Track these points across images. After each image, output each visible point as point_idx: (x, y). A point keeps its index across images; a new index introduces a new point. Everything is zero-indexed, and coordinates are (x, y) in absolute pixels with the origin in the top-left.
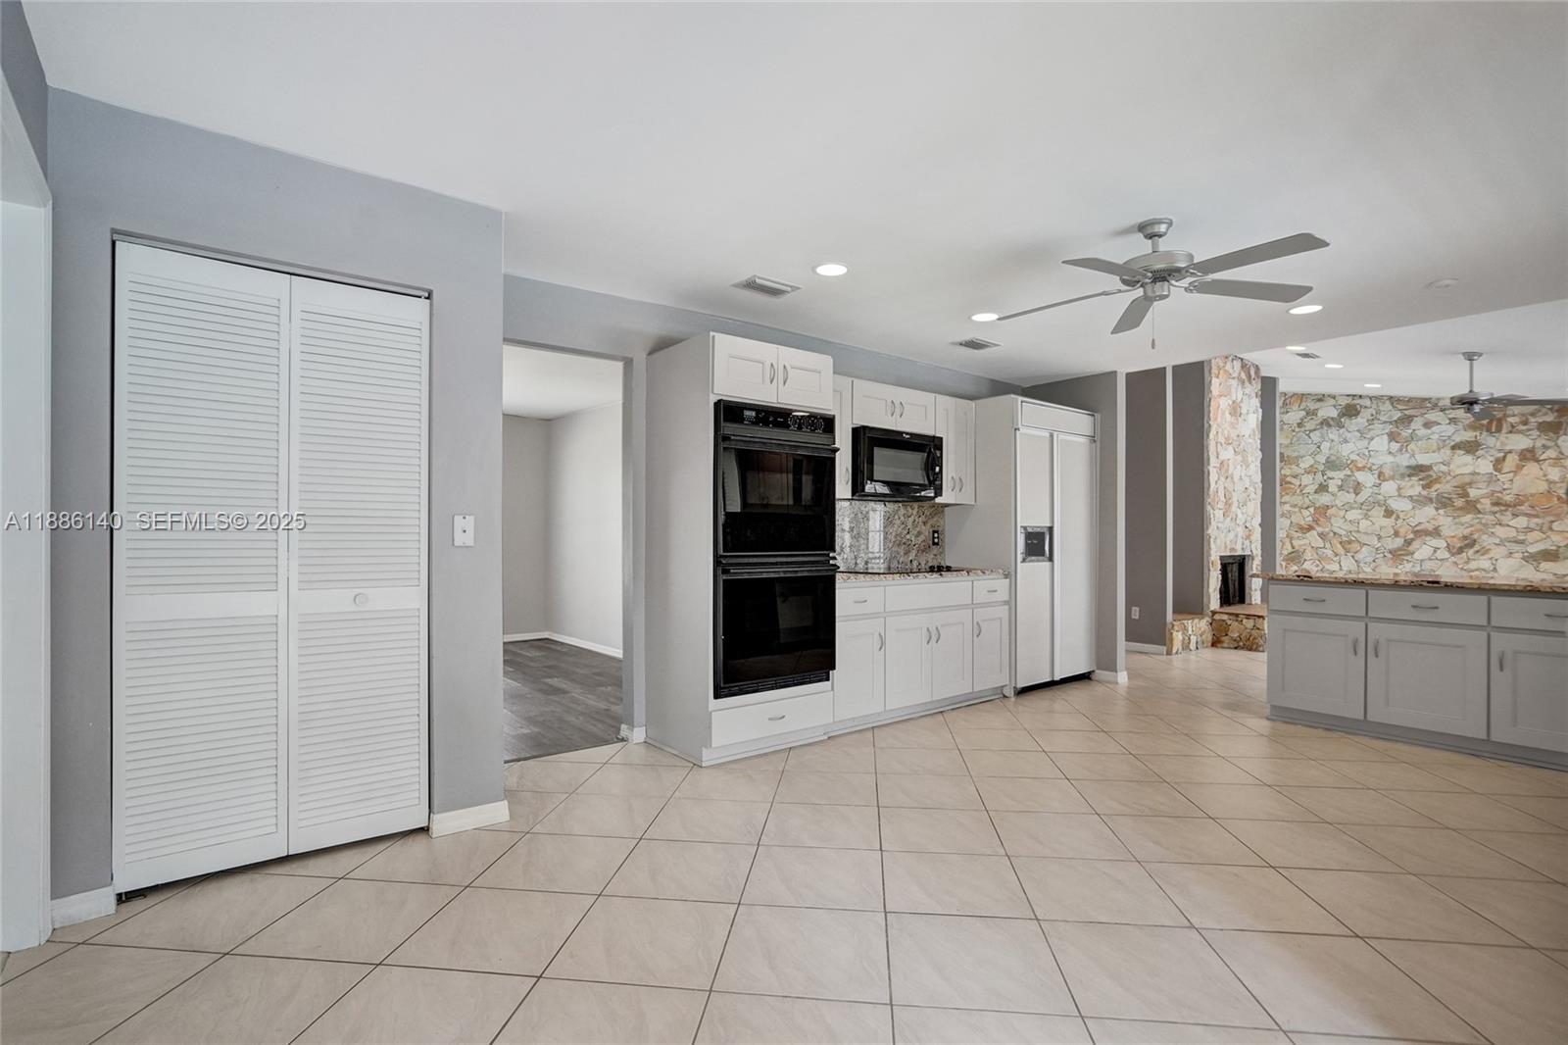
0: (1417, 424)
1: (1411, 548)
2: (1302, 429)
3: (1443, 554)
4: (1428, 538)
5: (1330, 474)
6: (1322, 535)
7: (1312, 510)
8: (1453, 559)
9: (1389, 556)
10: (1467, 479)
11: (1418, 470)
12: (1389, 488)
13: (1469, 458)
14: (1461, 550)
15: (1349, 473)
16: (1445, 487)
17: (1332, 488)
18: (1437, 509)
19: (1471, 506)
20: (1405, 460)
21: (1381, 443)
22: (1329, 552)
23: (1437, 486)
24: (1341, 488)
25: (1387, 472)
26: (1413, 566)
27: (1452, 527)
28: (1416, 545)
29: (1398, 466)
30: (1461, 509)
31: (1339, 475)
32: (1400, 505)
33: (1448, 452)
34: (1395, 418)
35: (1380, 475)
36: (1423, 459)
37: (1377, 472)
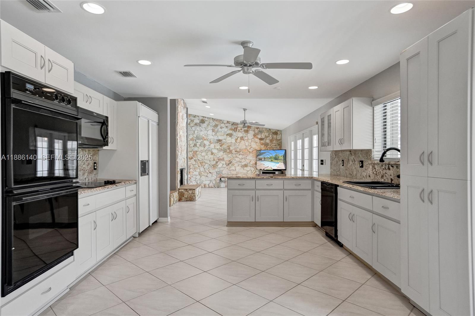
0: (219, 127)
1: (218, 164)
2: (190, 126)
3: (225, 166)
4: (221, 161)
5: (197, 141)
6: (195, 160)
7: (192, 152)
8: (227, 167)
9: (212, 167)
10: (230, 144)
11: (219, 141)
12: (212, 146)
13: (230, 138)
14: (228, 165)
15: (202, 141)
16: (225, 146)
17: (198, 145)
18: (223, 153)
19: (231, 152)
20: (216, 138)
21: (210, 132)
22: (197, 166)
23: (223, 146)
24: (200, 145)
25: (212, 141)
26: (218, 169)
27: (227, 158)
28: (219, 163)
29: (214, 139)
30: (228, 153)
31: (199, 141)
32: (215, 151)
33: (225, 136)
34: (214, 125)
35: (210, 142)
36: (220, 138)
37: (209, 141)
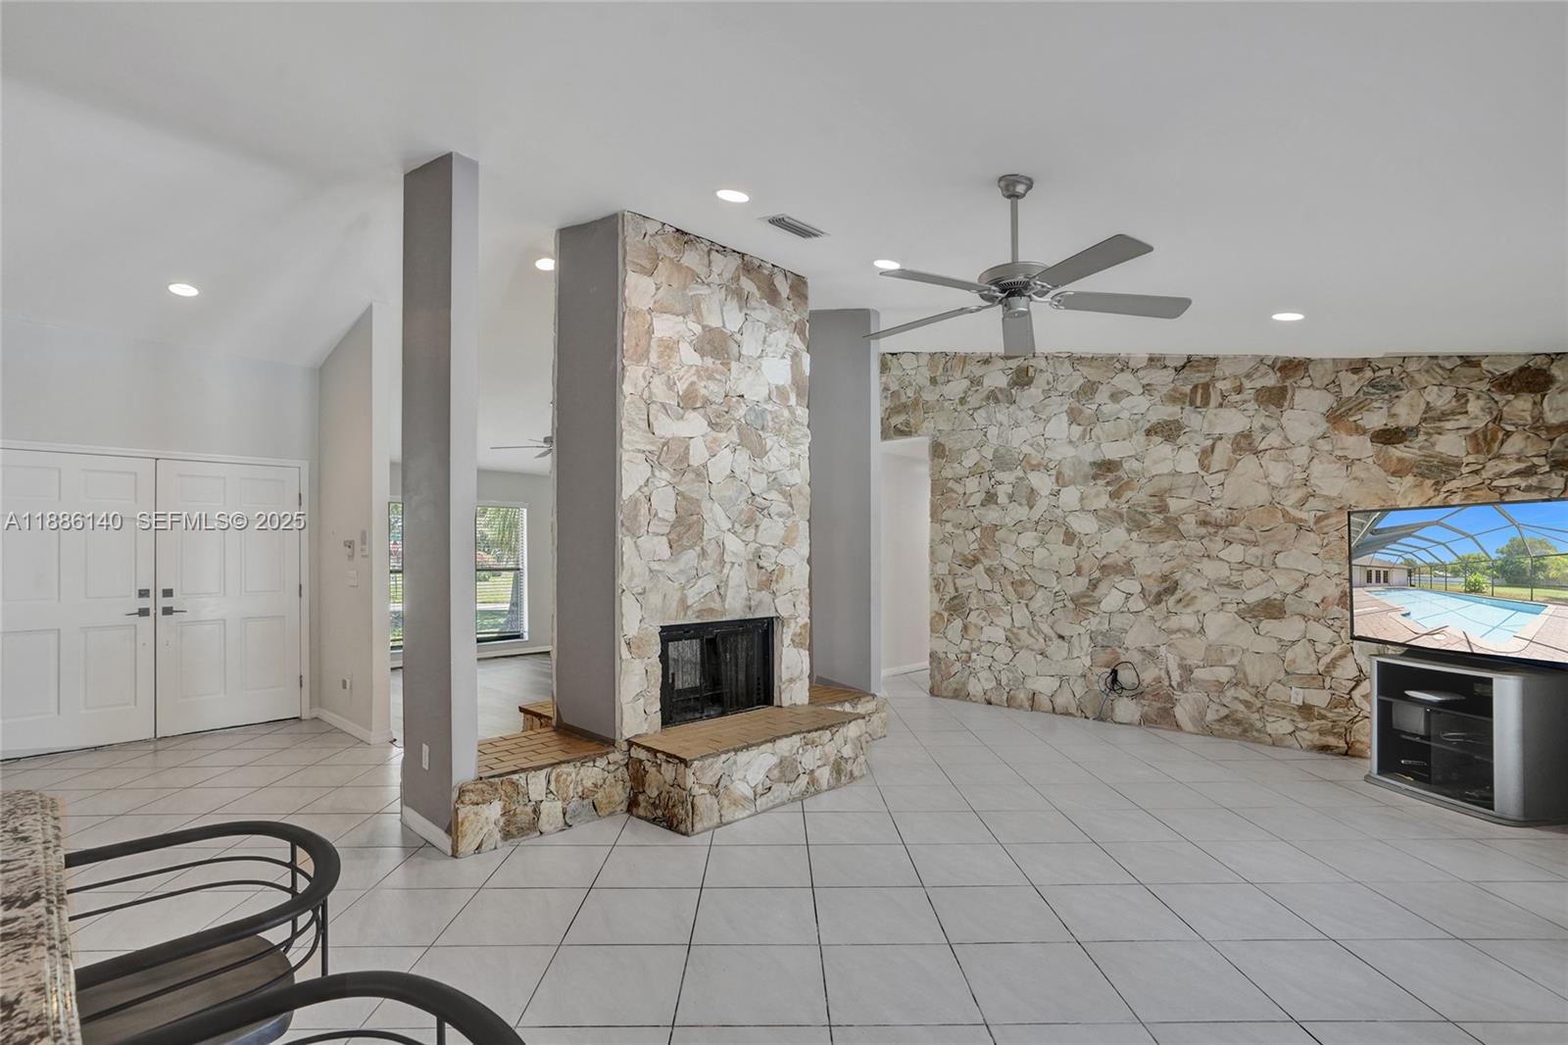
0: (1102, 396)
1: (1096, 594)
2: (966, 407)
3: (1137, 604)
4: (1117, 578)
5: (999, 476)
6: (989, 571)
7: (977, 531)
8: (1150, 612)
9: (1071, 605)
10: (1165, 483)
11: (1106, 467)
12: (1070, 496)
13: (1166, 449)
14: (1158, 599)
15: (1021, 474)
16: (1138, 496)
17: (1002, 499)
18: (1129, 531)
19: (1171, 527)
20: (1088, 454)
21: (1059, 427)
22: (998, 598)
23: (1128, 494)
24: (1011, 498)
25: (1068, 472)
26: (1100, 623)
27: (1149, 560)
28: (1103, 588)
29: (1080, 462)
30: (1159, 531)
31: (1007, 477)
32: (1084, 525)
33: (1141, 437)
34: (1076, 387)
35: (1059, 476)
36: (1111, 452)
37: (1053, 472)
